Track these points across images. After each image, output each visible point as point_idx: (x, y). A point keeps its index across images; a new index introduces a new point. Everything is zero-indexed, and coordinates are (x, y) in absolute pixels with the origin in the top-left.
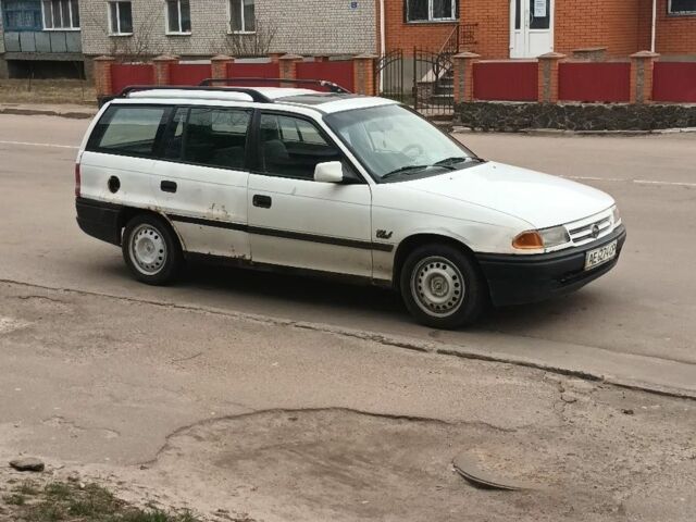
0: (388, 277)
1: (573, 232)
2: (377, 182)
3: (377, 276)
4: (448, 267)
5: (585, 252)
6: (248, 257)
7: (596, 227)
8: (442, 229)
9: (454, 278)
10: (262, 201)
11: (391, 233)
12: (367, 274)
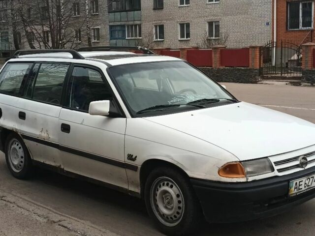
0: (137, 190)
1: (277, 163)
2: (133, 116)
3: (132, 189)
4: (174, 186)
5: (288, 181)
6: (62, 167)
7: (304, 158)
8: (167, 156)
9: (178, 196)
10: (66, 128)
11: (136, 157)
12: (125, 186)
